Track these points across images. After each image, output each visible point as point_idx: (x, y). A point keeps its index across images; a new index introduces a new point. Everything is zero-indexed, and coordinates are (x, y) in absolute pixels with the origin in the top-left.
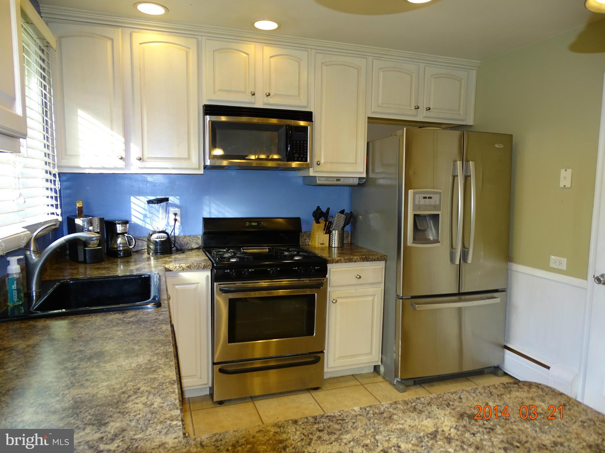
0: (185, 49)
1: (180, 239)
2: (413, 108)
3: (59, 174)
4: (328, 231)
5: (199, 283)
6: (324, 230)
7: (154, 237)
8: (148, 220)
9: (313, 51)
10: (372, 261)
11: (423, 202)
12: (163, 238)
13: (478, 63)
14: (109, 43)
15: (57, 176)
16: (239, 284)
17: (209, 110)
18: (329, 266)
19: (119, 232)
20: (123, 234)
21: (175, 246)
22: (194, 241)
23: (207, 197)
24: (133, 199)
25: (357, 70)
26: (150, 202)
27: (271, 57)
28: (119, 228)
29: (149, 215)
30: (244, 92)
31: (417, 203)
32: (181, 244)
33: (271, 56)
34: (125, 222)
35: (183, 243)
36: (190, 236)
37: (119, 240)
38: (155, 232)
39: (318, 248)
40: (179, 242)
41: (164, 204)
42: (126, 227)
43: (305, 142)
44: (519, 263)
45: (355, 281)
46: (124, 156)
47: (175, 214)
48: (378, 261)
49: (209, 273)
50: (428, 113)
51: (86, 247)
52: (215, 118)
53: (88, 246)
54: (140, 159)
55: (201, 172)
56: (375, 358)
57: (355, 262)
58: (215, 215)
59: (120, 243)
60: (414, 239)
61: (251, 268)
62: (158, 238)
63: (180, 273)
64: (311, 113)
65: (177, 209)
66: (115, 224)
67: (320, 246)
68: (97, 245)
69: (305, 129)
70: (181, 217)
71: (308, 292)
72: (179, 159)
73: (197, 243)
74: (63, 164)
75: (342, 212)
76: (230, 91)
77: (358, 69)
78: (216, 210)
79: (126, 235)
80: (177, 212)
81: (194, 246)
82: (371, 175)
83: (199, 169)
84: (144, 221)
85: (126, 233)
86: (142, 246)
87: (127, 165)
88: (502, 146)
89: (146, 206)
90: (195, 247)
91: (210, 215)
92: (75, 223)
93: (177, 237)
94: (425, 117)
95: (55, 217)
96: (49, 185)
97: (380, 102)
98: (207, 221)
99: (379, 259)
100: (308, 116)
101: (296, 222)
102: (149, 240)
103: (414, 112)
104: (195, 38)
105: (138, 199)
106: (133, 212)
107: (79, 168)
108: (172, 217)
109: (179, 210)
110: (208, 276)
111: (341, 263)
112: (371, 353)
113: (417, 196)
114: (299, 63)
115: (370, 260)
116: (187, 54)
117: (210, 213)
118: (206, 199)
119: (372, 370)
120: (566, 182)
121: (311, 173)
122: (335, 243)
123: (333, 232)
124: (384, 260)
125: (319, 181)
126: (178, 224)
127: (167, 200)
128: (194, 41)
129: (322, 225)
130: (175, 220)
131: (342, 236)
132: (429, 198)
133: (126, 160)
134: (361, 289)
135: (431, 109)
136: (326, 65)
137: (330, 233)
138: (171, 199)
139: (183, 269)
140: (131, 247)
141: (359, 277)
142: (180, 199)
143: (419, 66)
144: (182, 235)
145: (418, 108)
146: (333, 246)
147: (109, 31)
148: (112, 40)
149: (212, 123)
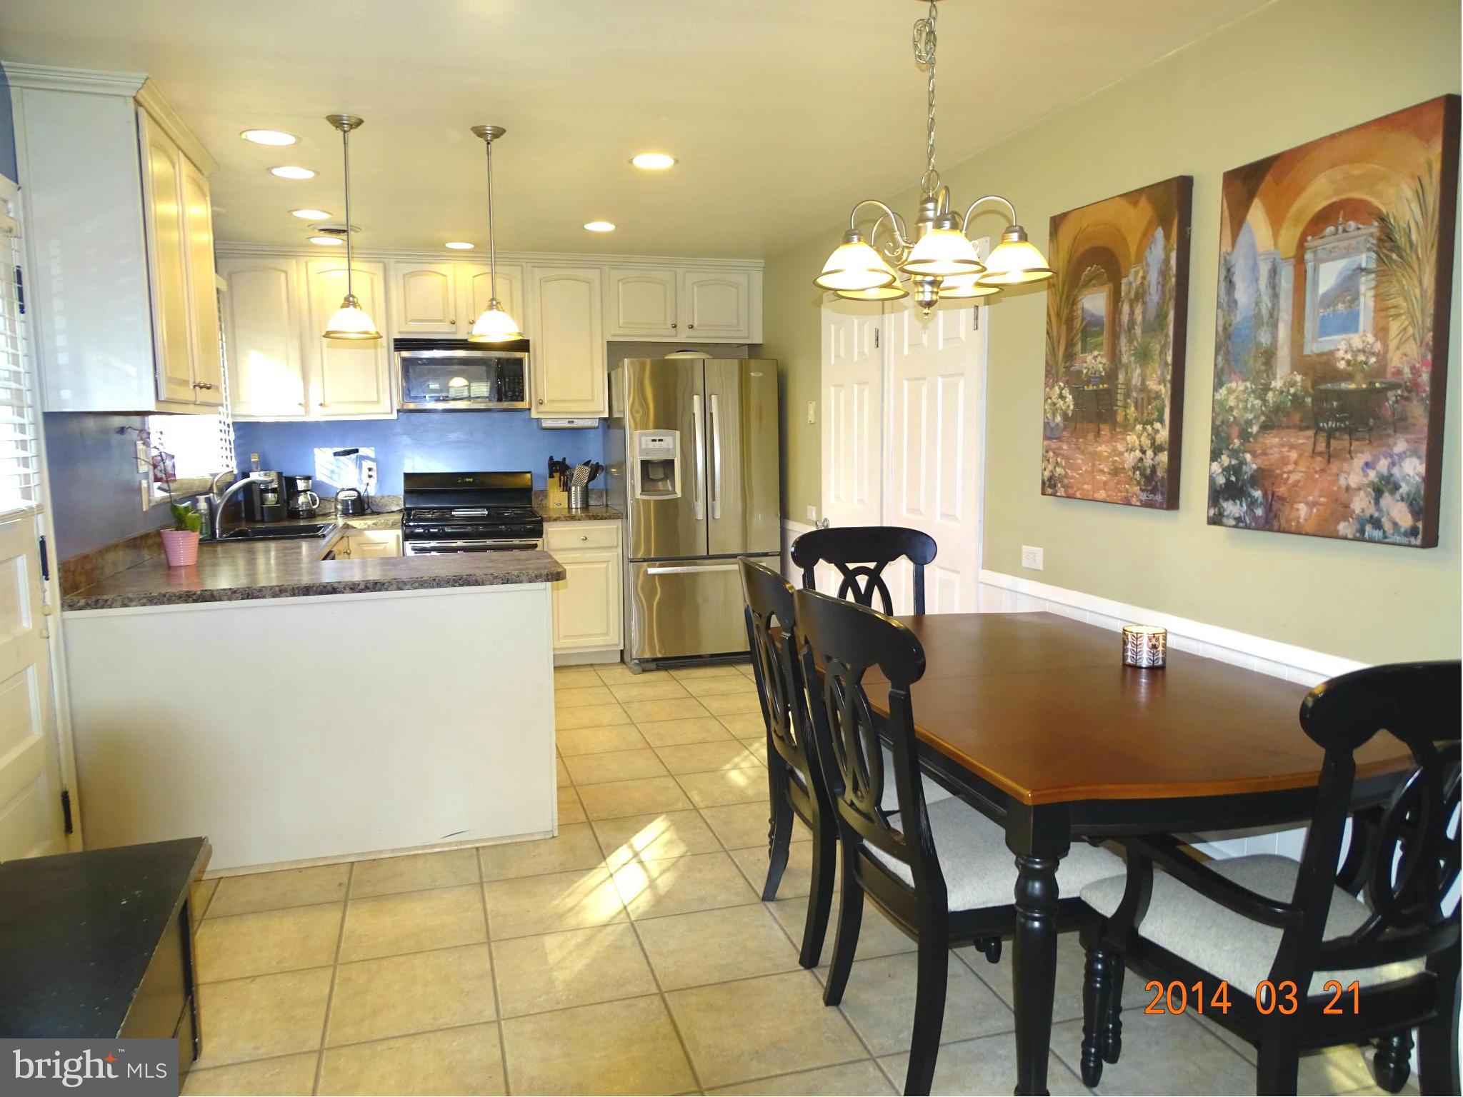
0: (370, 275)
1: (376, 499)
2: (670, 326)
3: (234, 423)
4: (566, 487)
5: (387, 543)
6: (560, 486)
7: (341, 496)
8: (335, 477)
9: (530, 265)
10: (601, 519)
11: (651, 445)
12: (354, 497)
13: (762, 263)
14: (283, 276)
15: (231, 426)
17: (401, 344)
18: (546, 525)
19: (300, 489)
20: (305, 491)
21: (369, 507)
22: (396, 501)
24: (316, 450)
25: (587, 285)
26: (336, 454)
27: (473, 277)
28: (301, 485)
29: (336, 470)
30: (442, 321)
31: (643, 447)
32: (377, 505)
34: (308, 478)
35: (379, 505)
36: (389, 496)
37: (302, 499)
38: (343, 490)
39: (554, 509)
40: (375, 503)
41: (353, 456)
42: (308, 483)
43: (520, 377)
44: (795, 520)
45: (580, 544)
46: (303, 402)
47: (370, 470)
49: (399, 532)
50: (691, 332)
51: (265, 504)
52: (406, 354)
53: (267, 503)
54: (321, 405)
55: (394, 416)
56: (614, 639)
57: (579, 520)
58: (420, 470)
59: (303, 503)
60: (643, 491)
62: (346, 497)
63: (366, 532)
64: (527, 342)
65: (371, 463)
66: (296, 479)
67: (556, 507)
68: (274, 502)
69: (519, 362)
70: (378, 473)
72: (367, 402)
73: (398, 504)
74: (236, 412)
75: (587, 464)
76: (424, 321)
77: (589, 283)
78: (422, 463)
79: (309, 493)
80: (372, 467)
81: (395, 508)
82: (616, 415)
83: (392, 414)
84: (331, 478)
85: (308, 491)
86: (330, 509)
87: (307, 412)
88: (761, 374)
89: (333, 457)
90: (395, 510)
91: (412, 470)
93: (372, 497)
94: (687, 337)
96: (223, 436)
97: (621, 322)
98: (408, 477)
99: (611, 517)
100: (524, 346)
102: (336, 499)
103: (669, 331)
104: (381, 262)
105: (322, 450)
106: (317, 467)
108: (365, 472)
109: (374, 464)
110: (398, 536)
111: (561, 521)
112: (607, 634)
113: (644, 439)
114: (511, 281)
115: (599, 518)
116: (372, 280)
117: (412, 467)
119: (619, 660)
120: (811, 418)
121: (534, 415)
122: (577, 503)
123: (573, 489)
124: (619, 518)
125: (545, 424)
126: (373, 481)
127: (357, 451)
128: (381, 265)
129: (556, 479)
130: (370, 476)
131: (586, 493)
132: (660, 440)
133: (305, 405)
134: (590, 555)
135: (695, 325)
136: (547, 281)
137: (569, 491)
138: (363, 451)
139: (369, 526)
140: (315, 507)
141: (586, 539)
142: (375, 451)
143: (676, 273)
144: (379, 494)
145: (676, 326)
146: (574, 506)
147: (283, 263)
148: (286, 272)
149: (404, 360)
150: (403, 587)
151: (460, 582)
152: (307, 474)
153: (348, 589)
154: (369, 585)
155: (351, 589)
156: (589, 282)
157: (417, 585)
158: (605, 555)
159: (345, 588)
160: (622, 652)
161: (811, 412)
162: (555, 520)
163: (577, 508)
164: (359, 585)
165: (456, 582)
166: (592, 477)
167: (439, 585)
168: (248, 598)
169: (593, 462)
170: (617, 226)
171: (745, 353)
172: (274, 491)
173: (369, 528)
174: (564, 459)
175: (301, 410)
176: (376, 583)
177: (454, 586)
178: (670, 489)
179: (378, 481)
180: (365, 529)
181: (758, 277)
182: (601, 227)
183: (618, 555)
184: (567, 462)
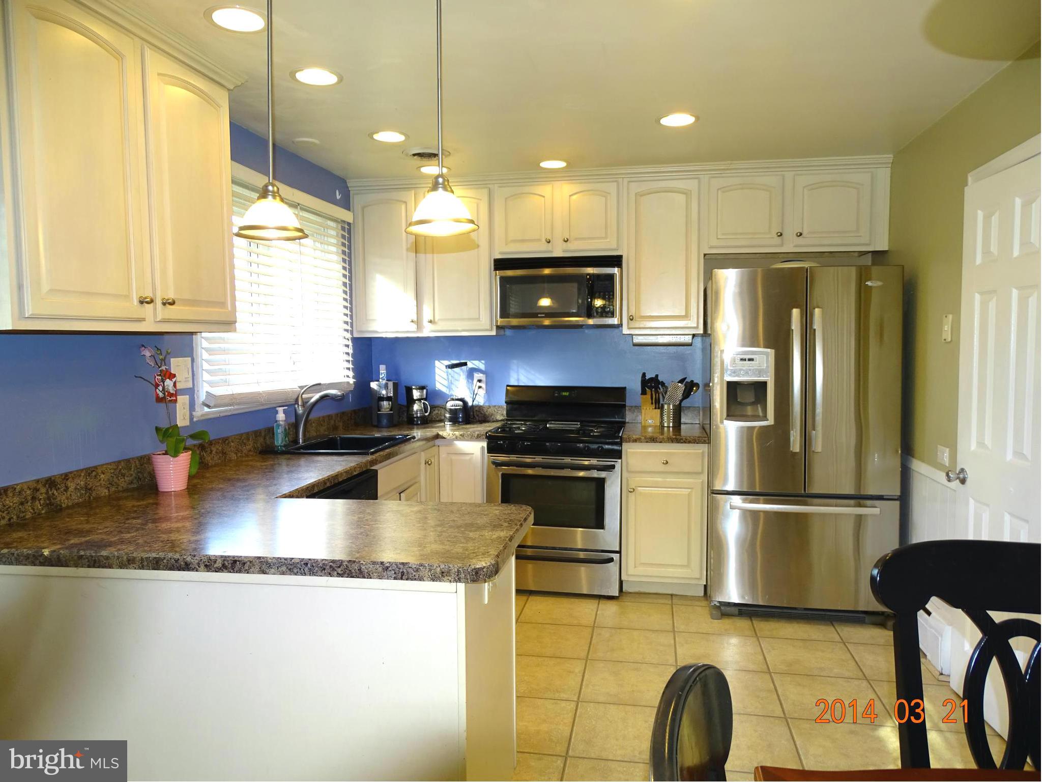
0: (476, 201)
1: (484, 409)
2: (774, 235)
3: (357, 339)
4: (658, 405)
5: (473, 454)
6: (652, 403)
7: (450, 405)
9: (625, 180)
10: (685, 442)
11: (740, 365)
12: (458, 406)
13: (891, 157)
14: (403, 207)
16: (513, 458)
17: (500, 264)
18: (625, 445)
19: (414, 397)
20: (419, 400)
22: (500, 412)
23: (515, 361)
24: (437, 363)
25: (685, 196)
26: (449, 366)
27: (570, 196)
28: (416, 394)
30: (539, 240)
32: (485, 415)
33: (570, 194)
34: (422, 388)
35: (487, 414)
36: (495, 406)
37: (416, 407)
38: (452, 400)
39: (645, 426)
40: (482, 412)
41: (464, 368)
42: (423, 392)
43: (611, 293)
44: (921, 461)
45: (659, 467)
46: (416, 320)
47: (480, 381)
48: (694, 443)
49: (485, 444)
50: (800, 241)
51: (380, 411)
53: (381, 410)
54: (430, 322)
55: (494, 333)
56: (694, 573)
57: (661, 442)
58: (523, 383)
59: (417, 411)
60: (730, 414)
61: (528, 441)
62: (453, 406)
63: (455, 442)
64: (620, 257)
65: (482, 375)
66: (412, 389)
67: (641, 426)
68: (389, 410)
69: (611, 277)
70: (486, 385)
71: (595, 474)
72: (470, 319)
73: (502, 414)
75: (681, 381)
76: (523, 241)
78: (525, 376)
79: (422, 401)
80: (482, 379)
83: (491, 330)
85: (422, 399)
86: (439, 416)
87: (421, 328)
88: (883, 283)
90: (500, 419)
91: (518, 382)
92: (370, 387)
93: (480, 406)
94: (796, 246)
95: (347, 380)
97: (720, 233)
98: (510, 388)
99: (696, 441)
100: (616, 261)
101: (620, 392)
102: (445, 408)
103: (778, 240)
104: (487, 187)
105: (442, 363)
106: (437, 378)
107: (377, 332)
108: (475, 383)
109: (485, 375)
110: (483, 447)
111: (641, 442)
112: (689, 565)
114: (606, 198)
115: (682, 441)
116: (479, 205)
117: (518, 380)
118: (514, 364)
119: (702, 594)
120: (947, 334)
121: (625, 331)
122: (668, 423)
123: (666, 407)
124: (704, 442)
125: (637, 340)
126: (482, 392)
127: (465, 364)
128: (486, 191)
129: (648, 396)
130: (480, 387)
131: (678, 412)
132: (749, 360)
133: (418, 322)
134: (670, 479)
135: (805, 234)
136: (641, 196)
137: (662, 408)
138: (470, 365)
139: (456, 437)
140: (427, 414)
141: (667, 463)
142: (485, 364)
143: (783, 176)
144: (487, 404)
145: (781, 235)
146: (666, 425)
147: (403, 195)
148: (405, 203)
149: (502, 279)
150: (268, 571)
151: (339, 571)
152: (423, 384)
153: (202, 567)
154: (226, 563)
155: (206, 566)
156: (686, 193)
157: (284, 568)
158: (689, 480)
159: (199, 564)
160: (705, 586)
161: (947, 327)
162: (635, 441)
163: (668, 427)
164: (215, 562)
165: (334, 570)
166: (687, 394)
167: (312, 573)
168: (94, 567)
169: (688, 380)
170: (697, 118)
171: (868, 261)
172: (388, 399)
173: (457, 438)
174: (657, 376)
175: (414, 327)
176: (235, 562)
177: (330, 575)
178: (761, 414)
179: (487, 392)
180: (454, 440)
181: (884, 176)
182: (679, 120)
183: (702, 482)
184: (660, 379)
